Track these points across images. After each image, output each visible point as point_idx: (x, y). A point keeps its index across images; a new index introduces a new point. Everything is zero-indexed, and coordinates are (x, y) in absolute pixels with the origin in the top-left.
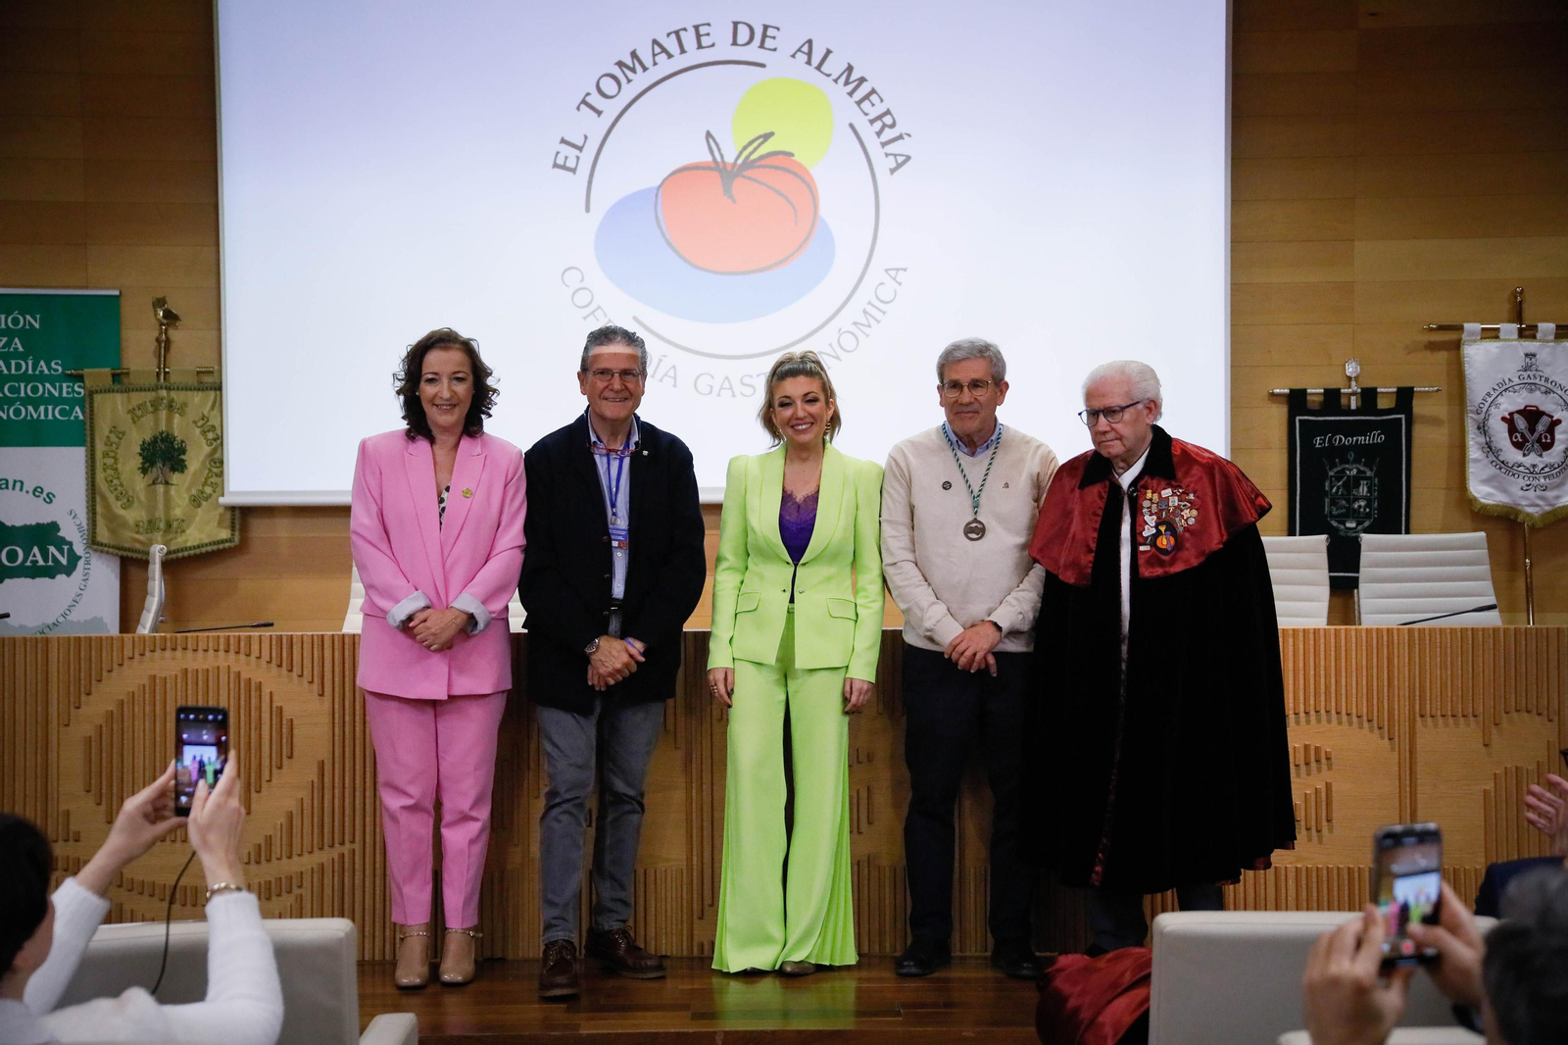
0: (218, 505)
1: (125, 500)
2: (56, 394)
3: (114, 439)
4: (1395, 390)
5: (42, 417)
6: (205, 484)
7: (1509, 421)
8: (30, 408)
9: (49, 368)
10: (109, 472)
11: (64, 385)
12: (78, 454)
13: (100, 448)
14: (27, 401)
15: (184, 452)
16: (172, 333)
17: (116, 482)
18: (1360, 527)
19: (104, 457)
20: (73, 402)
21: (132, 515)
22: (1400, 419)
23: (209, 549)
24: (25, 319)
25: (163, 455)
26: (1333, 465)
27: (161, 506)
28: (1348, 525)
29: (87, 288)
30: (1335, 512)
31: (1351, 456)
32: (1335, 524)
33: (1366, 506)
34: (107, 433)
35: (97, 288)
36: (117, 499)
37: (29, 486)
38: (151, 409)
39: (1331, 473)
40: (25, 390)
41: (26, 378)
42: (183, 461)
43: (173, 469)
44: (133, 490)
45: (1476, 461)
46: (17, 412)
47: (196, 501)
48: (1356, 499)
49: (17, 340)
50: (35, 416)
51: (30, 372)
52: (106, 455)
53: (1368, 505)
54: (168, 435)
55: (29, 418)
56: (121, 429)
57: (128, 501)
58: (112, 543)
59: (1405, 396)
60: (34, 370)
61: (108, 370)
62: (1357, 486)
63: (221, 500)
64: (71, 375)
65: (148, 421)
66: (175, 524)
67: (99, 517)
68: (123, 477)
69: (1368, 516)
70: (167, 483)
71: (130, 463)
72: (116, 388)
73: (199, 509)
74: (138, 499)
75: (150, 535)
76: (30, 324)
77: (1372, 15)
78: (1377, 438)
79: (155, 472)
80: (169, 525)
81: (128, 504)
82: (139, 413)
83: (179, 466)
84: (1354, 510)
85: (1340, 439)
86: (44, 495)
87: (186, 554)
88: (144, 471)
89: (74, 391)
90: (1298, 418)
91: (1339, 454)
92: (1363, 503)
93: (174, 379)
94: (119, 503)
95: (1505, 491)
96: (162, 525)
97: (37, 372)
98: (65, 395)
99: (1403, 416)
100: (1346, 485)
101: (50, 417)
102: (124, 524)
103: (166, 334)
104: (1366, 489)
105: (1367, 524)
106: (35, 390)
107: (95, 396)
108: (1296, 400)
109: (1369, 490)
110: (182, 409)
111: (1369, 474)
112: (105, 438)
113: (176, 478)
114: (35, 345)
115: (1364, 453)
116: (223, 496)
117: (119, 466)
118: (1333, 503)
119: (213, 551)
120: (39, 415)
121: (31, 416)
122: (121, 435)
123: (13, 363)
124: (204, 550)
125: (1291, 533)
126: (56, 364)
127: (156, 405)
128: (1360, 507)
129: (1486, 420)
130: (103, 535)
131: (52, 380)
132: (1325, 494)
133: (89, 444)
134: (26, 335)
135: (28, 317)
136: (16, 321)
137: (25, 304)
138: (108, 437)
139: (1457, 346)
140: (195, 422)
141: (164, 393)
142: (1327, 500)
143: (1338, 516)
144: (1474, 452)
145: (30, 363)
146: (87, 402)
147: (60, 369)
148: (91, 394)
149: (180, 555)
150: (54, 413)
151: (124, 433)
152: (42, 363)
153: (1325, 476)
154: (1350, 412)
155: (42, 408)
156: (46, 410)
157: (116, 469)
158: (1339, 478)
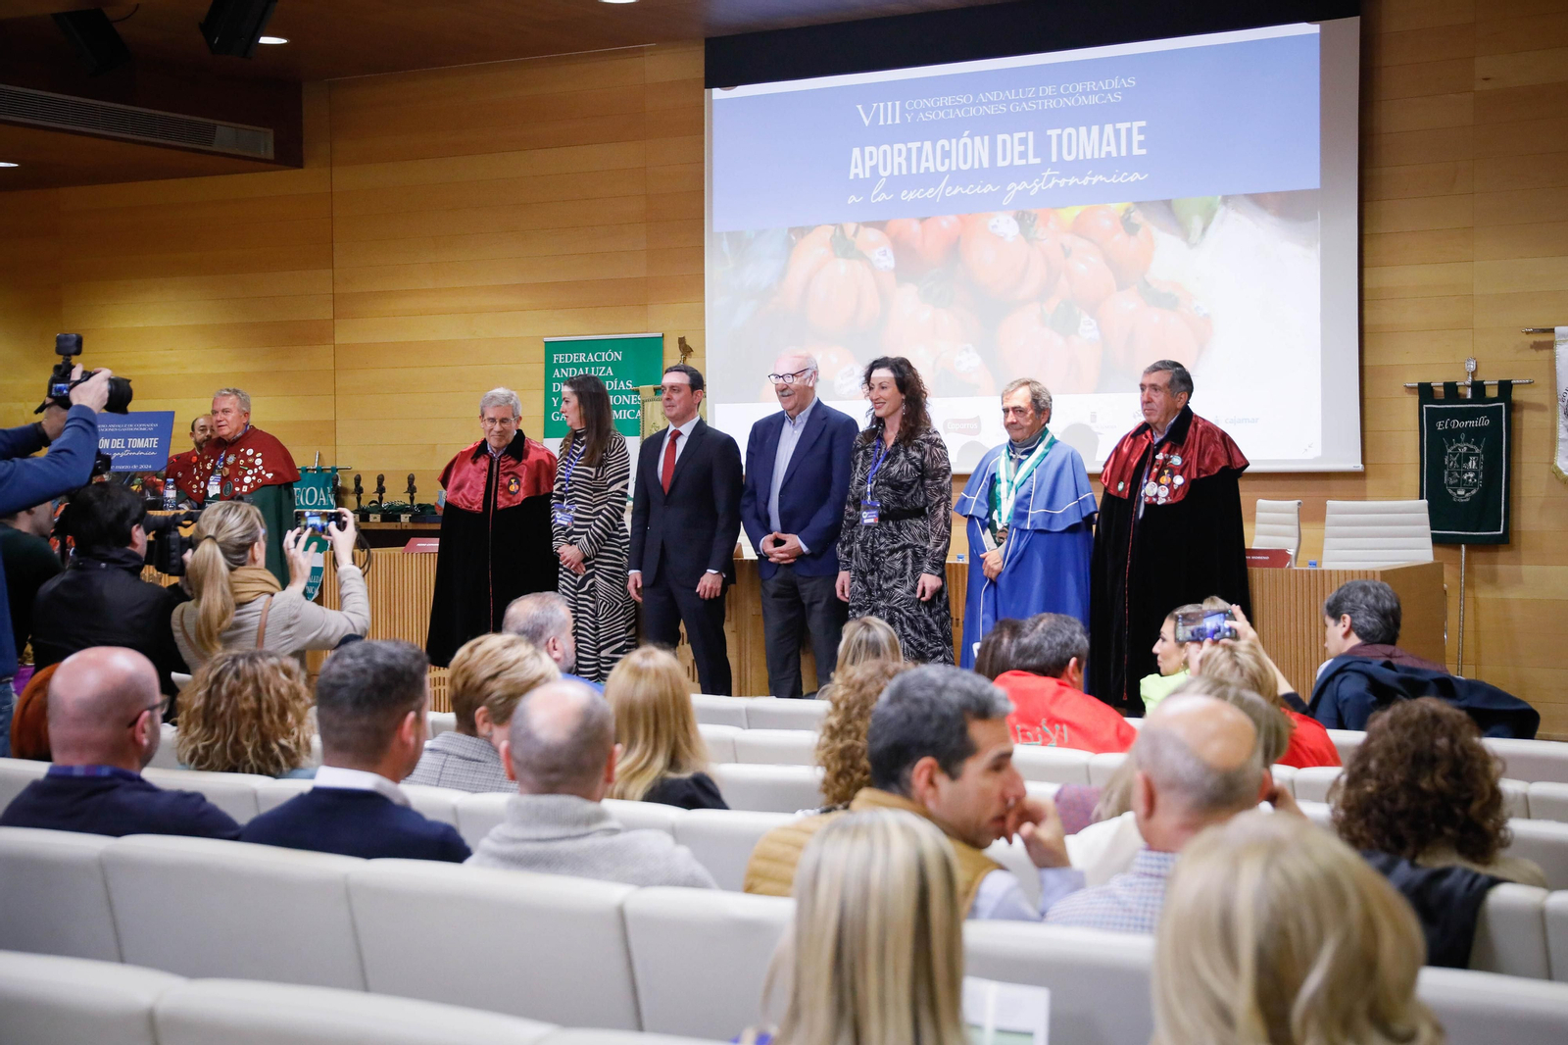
2: (627, 402)
4: (1497, 382)
9: (625, 386)
11: (632, 396)
12: (636, 440)
18: (1467, 495)
20: (637, 407)
22: (1501, 406)
24: (614, 354)
28: (1459, 493)
29: (646, 332)
30: (1451, 482)
31: (1463, 437)
32: (1451, 491)
33: (1474, 477)
35: (651, 332)
39: (1449, 451)
45: (1563, 440)
48: (1466, 472)
49: (609, 368)
53: (1476, 477)
59: (1505, 387)
61: (651, 387)
62: (1467, 461)
64: (635, 390)
69: (1475, 485)
72: (657, 397)
76: (617, 358)
77: (1486, 79)
78: (1484, 422)
84: (1464, 480)
85: (1456, 423)
89: (637, 400)
90: (1425, 406)
91: (1453, 435)
92: (1471, 475)
97: (618, 388)
98: (632, 402)
99: (1503, 404)
100: (1459, 461)
104: (1474, 464)
105: (1474, 492)
107: (646, 404)
108: (1425, 391)
109: (1477, 465)
111: (1477, 451)
114: (619, 371)
115: (1473, 434)
118: (1450, 475)
125: (1421, 498)
126: (629, 383)
128: (1469, 478)
131: (625, 393)
132: (1445, 467)
134: (614, 364)
135: (616, 353)
136: (609, 356)
137: (614, 344)
139: (1551, 345)
142: (1446, 473)
143: (1454, 485)
144: (1563, 433)
145: (615, 382)
146: (641, 406)
147: (630, 386)
148: (643, 402)
150: (625, 414)
152: (621, 382)
154: (1464, 401)
158: (1454, 455)
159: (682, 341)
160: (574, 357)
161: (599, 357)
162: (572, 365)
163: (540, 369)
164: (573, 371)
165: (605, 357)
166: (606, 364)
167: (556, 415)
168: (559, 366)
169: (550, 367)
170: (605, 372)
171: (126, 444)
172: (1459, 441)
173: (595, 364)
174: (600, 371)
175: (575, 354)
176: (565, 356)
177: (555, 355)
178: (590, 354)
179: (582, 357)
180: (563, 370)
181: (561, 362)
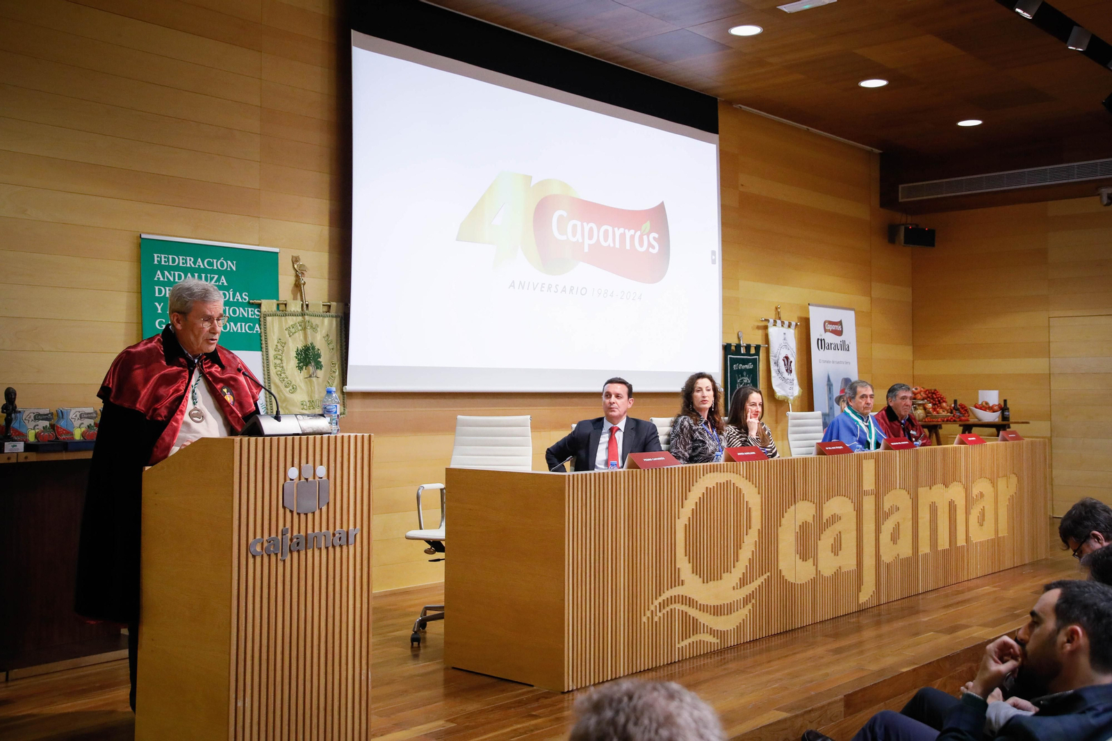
1: (291, 388)
2: (246, 315)
3: (280, 347)
4: (755, 345)
5: (239, 331)
6: (329, 377)
7: (784, 360)
8: (232, 324)
9: (242, 298)
10: (278, 369)
11: (250, 309)
12: (257, 356)
13: (272, 353)
15: (319, 356)
17: (283, 375)
19: (275, 359)
20: (255, 321)
22: (756, 358)
24: (227, 263)
25: (314, 358)
26: (739, 378)
29: (258, 245)
31: (744, 373)
34: (276, 343)
35: (265, 246)
36: (286, 387)
38: (300, 328)
39: (738, 381)
42: (320, 362)
43: (317, 368)
44: (295, 381)
45: (774, 377)
49: (223, 277)
50: (235, 330)
51: (231, 300)
52: (276, 358)
54: (312, 345)
55: (232, 331)
57: (293, 388)
59: (757, 348)
60: (234, 298)
61: (275, 301)
64: (253, 304)
65: (299, 336)
68: (288, 373)
70: (315, 376)
71: (291, 363)
72: (280, 313)
74: (299, 386)
76: (231, 267)
78: (749, 366)
79: (309, 368)
81: (294, 389)
82: (293, 330)
83: (319, 366)
85: (741, 366)
88: (300, 368)
89: (255, 314)
90: (729, 356)
91: (740, 372)
93: (311, 309)
94: (288, 389)
95: (784, 390)
96: (320, 404)
97: (235, 300)
98: (250, 316)
101: (244, 331)
102: (293, 404)
103: (300, 280)
106: (234, 312)
107: (269, 319)
108: (727, 348)
110: (316, 329)
111: (749, 381)
112: (275, 347)
113: (319, 374)
114: (234, 282)
116: (348, 385)
117: (284, 365)
120: (237, 330)
121: (233, 330)
122: (283, 345)
126: (245, 295)
127: (304, 325)
129: (778, 359)
131: (243, 305)
133: (264, 350)
134: (227, 273)
135: (229, 262)
136: (222, 265)
137: (228, 253)
138: (277, 346)
139: (766, 328)
141: (307, 318)
144: (773, 374)
145: (231, 293)
146: (261, 321)
147: (247, 299)
148: (265, 316)
151: (285, 343)
152: (237, 294)
153: (736, 383)
154: (743, 355)
155: (239, 324)
156: (241, 325)
157: (283, 367)
158: (741, 384)
160: (180, 260)
161: (210, 264)
162: (177, 268)
165: (217, 264)
166: (218, 272)
168: (163, 268)
169: (146, 268)
170: (218, 280)
172: (743, 376)
173: (205, 271)
174: (212, 279)
175: (181, 258)
176: (168, 258)
177: (156, 255)
178: (199, 260)
179: (190, 262)
180: (166, 272)
181: (163, 263)
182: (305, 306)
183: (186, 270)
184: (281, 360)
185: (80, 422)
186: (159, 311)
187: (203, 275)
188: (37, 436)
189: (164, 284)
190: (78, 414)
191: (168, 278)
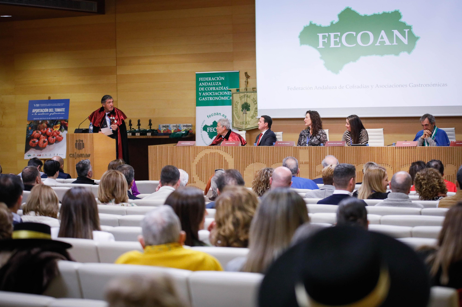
0: (256, 118)
2: (227, 94)
3: (236, 103)
6: (254, 114)
8: (222, 97)
9: (226, 88)
10: (236, 111)
11: (229, 92)
12: (230, 107)
13: (234, 106)
14: (222, 96)
15: (249, 106)
16: (249, 80)
17: (237, 113)
19: (235, 108)
20: (230, 96)
21: (239, 121)
23: (255, 128)
25: (246, 107)
27: (245, 119)
29: (233, 70)
35: (235, 70)
37: (222, 114)
38: (244, 97)
40: (221, 93)
41: (221, 91)
42: (249, 108)
43: (247, 110)
44: (240, 115)
46: (220, 98)
47: (252, 117)
49: (220, 83)
51: (222, 89)
54: (246, 103)
56: (238, 102)
58: (236, 127)
60: (223, 89)
61: (235, 89)
63: (257, 117)
64: (229, 90)
65: (243, 99)
66: (248, 123)
67: (234, 122)
70: (246, 113)
71: (240, 109)
72: (237, 92)
73: (252, 119)
74: (241, 117)
75: (242, 125)
76: (222, 79)
79: (244, 111)
80: (246, 123)
82: (241, 98)
83: (249, 110)
86: (224, 116)
87: (250, 129)
88: (242, 111)
89: (230, 93)
93: (248, 90)
94: (238, 118)
96: (245, 123)
98: (229, 94)
102: (238, 123)
103: (247, 80)
106: (223, 93)
107: (234, 95)
110: (249, 97)
113: (248, 112)
114: (224, 84)
116: (257, 116)
117: (238, 110)
119: (255, 129)
120: (224, 99)
121: (222, 99)
123: (219, 87)
124: (253, 128)
127: (244, 96)
130: (235, 125)
131: (226, 91)
133: (232, 105)
134: (222, 81)
135: (222, 77)
136: (220, 79)
137: (221, 75)
140: (252, 100)
141: (246, 93)
145: (222, 87)
146: (232, 95)
147: (228, 88)
148: (233, 94)
149: (249, 129)
150: (226, 98)
151: (238, 103)
152: (224, 87)
155: (224, 97)
159: (246, 73)
160: (207, 79)
161: (216, 79)
162: (206, 81)
163: (194, 83)
164: (207, 84)
165: (218, 79)
166: (219, 81)
167: (200, 99)
168: (201, 82)
169: (198, 82)
170: (218, 84)
171: (54, 110)
173: (214, 81)
174: (216, 83)
175: (207, 78)
176: (203, 79)
177: (200, 78)
178: (213, 78)
179: (210, 79)
180: (203, 83)
181: (202, 80)
182: (246, 90)
183: (208, 82)
184: (237, 108)
185: (173, 128)
186: (200, 95)
187: (214, 83)
188: (163, 131)
189: (202, 87)
190: (172, 126)
191: (203, 85)
